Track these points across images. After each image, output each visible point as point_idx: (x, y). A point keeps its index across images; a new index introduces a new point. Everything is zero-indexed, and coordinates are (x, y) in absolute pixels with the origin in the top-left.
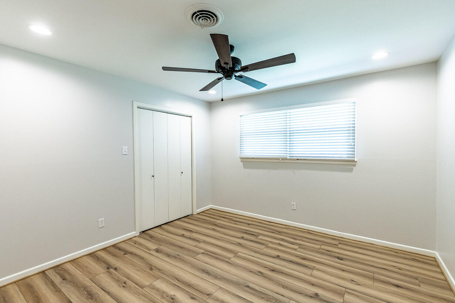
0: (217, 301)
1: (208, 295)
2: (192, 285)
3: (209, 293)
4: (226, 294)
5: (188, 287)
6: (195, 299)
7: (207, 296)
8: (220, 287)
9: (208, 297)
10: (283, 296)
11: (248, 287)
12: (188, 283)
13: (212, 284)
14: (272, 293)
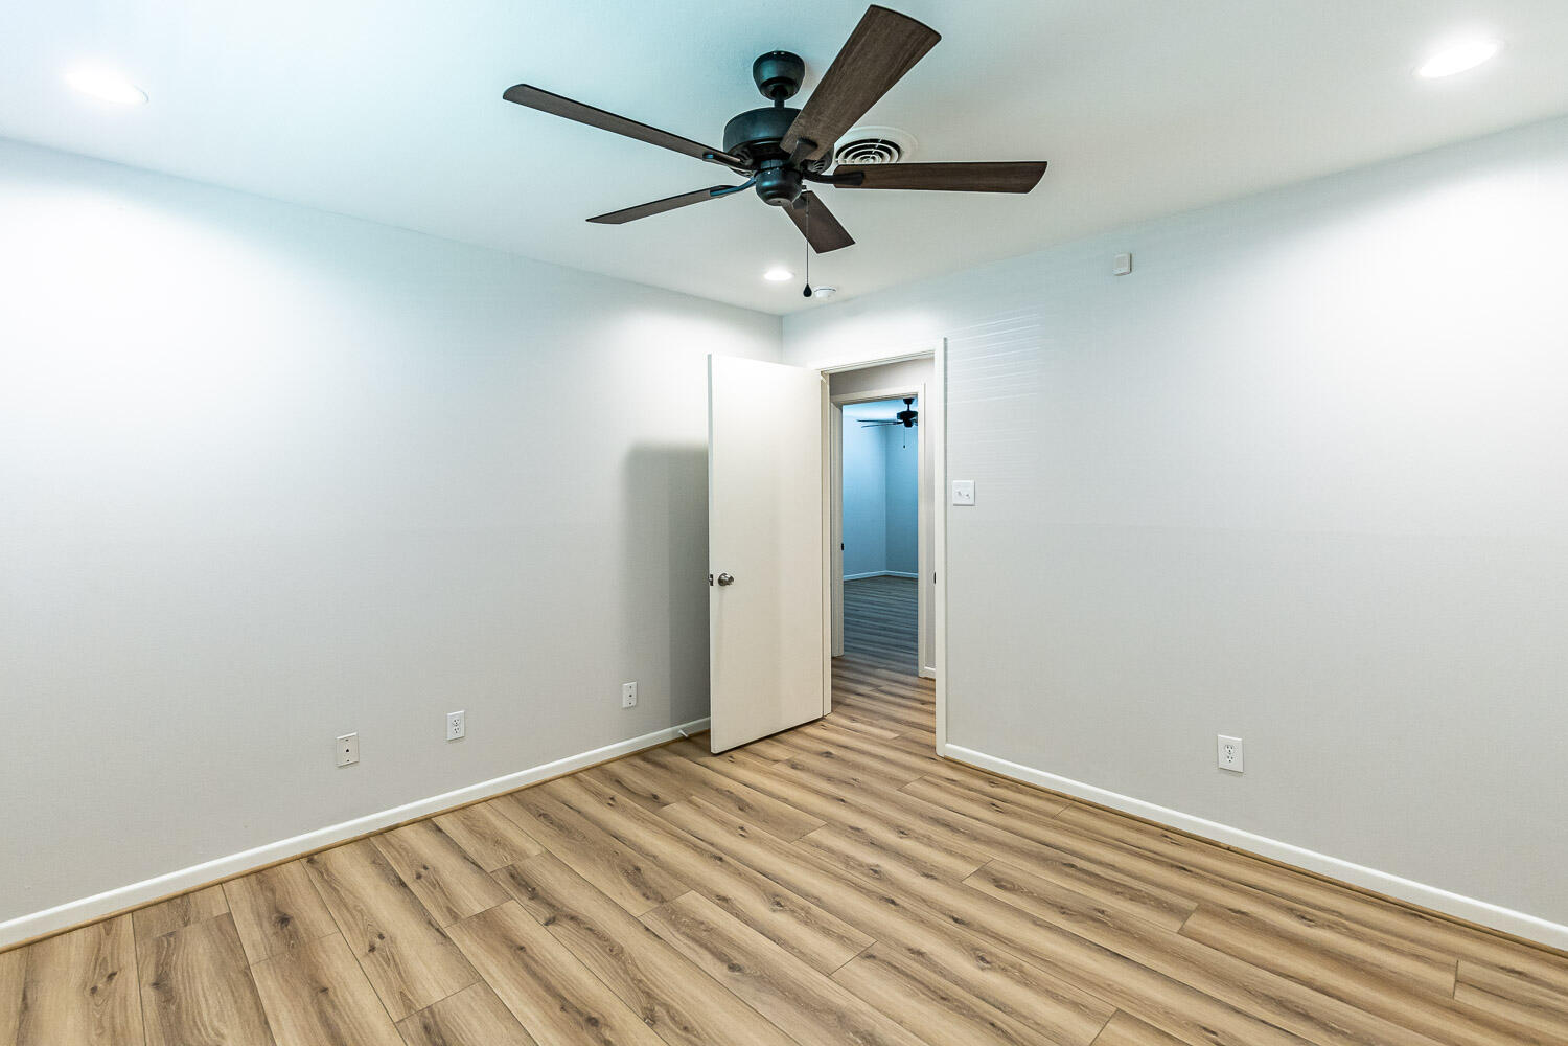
0: (843, 937)
1: (871, 957)
2: (933, 1000)
3: (867, 963)
4: (815, 952)
5: (947, 994)
6: (910, 949)
7: (875, 954)
8: (828, 976)
9: (871, 951)
10: (647, 929)
11: (733, 967)
12: (952, 1010)
13: (858, 993)
14: (674, 940)
